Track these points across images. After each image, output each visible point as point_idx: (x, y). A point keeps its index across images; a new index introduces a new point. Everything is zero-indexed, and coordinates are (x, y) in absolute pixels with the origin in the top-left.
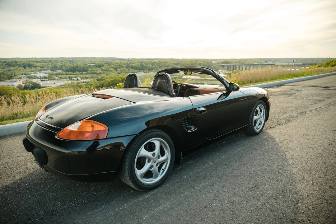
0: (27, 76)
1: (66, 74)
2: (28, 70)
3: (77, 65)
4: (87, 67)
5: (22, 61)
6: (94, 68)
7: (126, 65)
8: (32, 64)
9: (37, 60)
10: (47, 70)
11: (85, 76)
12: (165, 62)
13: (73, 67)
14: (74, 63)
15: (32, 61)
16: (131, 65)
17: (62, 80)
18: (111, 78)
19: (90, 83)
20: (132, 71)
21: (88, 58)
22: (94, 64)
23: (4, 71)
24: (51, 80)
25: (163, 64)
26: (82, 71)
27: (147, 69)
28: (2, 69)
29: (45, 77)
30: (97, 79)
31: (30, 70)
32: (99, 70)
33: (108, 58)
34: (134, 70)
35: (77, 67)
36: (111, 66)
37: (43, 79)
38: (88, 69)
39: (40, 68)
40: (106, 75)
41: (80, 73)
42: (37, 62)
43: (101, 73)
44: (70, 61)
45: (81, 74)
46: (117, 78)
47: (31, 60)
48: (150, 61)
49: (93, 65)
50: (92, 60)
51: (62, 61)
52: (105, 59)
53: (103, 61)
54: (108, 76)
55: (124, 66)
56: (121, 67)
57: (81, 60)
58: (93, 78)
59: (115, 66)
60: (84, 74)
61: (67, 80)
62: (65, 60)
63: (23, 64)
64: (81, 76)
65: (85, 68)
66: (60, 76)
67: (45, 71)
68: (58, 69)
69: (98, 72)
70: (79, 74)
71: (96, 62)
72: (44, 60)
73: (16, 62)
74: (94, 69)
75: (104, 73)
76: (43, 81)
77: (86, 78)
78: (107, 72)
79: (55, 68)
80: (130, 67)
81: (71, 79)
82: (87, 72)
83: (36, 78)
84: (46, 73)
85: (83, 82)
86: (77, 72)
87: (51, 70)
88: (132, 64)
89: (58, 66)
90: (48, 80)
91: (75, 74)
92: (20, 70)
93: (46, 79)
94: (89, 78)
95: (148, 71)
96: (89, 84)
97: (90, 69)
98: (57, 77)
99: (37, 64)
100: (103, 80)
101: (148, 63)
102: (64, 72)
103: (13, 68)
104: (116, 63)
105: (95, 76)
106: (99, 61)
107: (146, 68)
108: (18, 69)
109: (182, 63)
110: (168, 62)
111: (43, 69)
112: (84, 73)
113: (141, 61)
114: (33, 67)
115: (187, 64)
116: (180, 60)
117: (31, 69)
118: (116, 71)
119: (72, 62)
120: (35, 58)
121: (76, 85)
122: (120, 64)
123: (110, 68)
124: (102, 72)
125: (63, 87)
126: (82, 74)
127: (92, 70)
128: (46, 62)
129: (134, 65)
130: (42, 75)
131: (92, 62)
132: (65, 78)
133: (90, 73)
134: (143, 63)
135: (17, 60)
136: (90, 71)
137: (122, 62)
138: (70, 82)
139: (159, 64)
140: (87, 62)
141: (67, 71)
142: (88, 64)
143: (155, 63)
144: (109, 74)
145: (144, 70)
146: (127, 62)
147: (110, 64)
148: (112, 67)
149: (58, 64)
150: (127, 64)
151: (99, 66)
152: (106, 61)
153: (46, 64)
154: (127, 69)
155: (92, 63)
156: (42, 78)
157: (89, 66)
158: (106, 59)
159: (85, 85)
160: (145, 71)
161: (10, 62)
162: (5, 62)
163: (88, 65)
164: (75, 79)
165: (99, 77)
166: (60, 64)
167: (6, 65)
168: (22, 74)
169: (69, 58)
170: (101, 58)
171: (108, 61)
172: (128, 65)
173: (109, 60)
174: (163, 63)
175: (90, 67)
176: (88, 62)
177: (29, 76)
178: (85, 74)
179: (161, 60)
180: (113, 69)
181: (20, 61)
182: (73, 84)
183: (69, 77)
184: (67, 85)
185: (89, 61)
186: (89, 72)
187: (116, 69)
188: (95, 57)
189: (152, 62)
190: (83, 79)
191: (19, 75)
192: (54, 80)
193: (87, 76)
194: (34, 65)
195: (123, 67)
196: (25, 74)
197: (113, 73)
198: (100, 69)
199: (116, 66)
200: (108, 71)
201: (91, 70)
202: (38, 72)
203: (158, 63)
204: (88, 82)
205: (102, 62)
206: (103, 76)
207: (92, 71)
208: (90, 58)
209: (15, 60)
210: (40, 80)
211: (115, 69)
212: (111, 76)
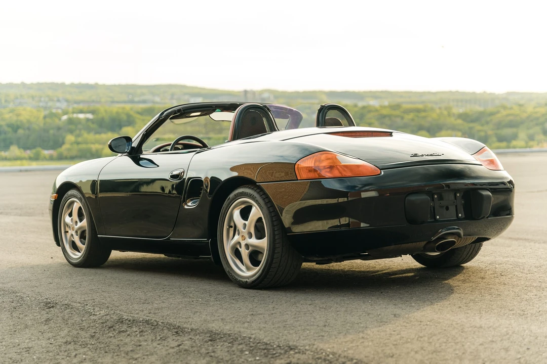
3: (15, 118)
4: (59, 129)
6: (89, 130)
12: (418, 111)
14: (4, 107)
21: (63, 85)
22: (90, 116)
25: (411, 116)
26: (34, 147)
33: (152, 89)
35: (15, 128)
38: (64, 138)
41: (28, 152)
45: (31, 159)
49: (88, 120)
50: (80, 98)
53: (132, 102)
57: (33, 97)
60: (45, 159)
65: (51, 132)
71: (98, 106)
74: (91, 137)
82: (60, 150)
86: (15, 150)
91: (6, 159)
97: (70, 138)
106: (113, 102)
109: (504, 113)
110: (432, 109)
112: (46, 153)
115: (524, 115)
116: (493, 98)
126: (36, 158)
127: (80, 139)
131: (81, 106)
133: (74, 153)
136: (72, 144)
139: (389, 116)
140: (58, 104)
142: (65, 113)
143: (370, 111)
152: (144, 102)
155: (81, 112)
157: (71, 121)
158: (143, 94)
163: (65, 117)
170: (120, 86)
171: (154, 102)
173: (157, 99)
174: (408, 111)
175: (73, 127)
176: (64, 105)
178: (51, 159)
179: (399, 100)
185: (67, 101)
186: (69, 150)
189: (356, 106)
201: (78, 143)
203: (385, 112)
205: (128, 107)
207: (83, 146)
208: (72, 85)
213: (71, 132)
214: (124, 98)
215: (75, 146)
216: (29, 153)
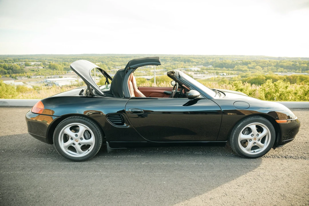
0: (185, 69)
1: (215, 70)
2: (187, 65)
3: (225, 62)
4: (234, 64)
5: (184, 57)
6: (241, 65)
7: (275, 64)
8: (190, 60)
9: (195, 57)
10: (200, 65)
11: (230, 72)
13: (222, 64)
14: (224, 60)
15: (191, 58)
16: (281, 64)
17: (210, 74)
18: (255, 76)
19: (234, 79)
20: (280, 71)
21: (237, 55)
22: (241, 62)
23: (171, 64)
24: (202, 73)
27: (301, 69)
28: (170, 62)
29: (198, 71)
30: (241, 76)
31: (188, 65)
32: (245, 68)
34: (284, 69)
35: (225, 64)
36: (258, 64)
37: (196, 73)
39: (195, 63)
40: (252, 73)
42: (194, 58)
43: (246, 71)
44: (220, 58)
45: (227, 70)
46: (261, 76)
47: (191, 56)
48: (307, 60)
49: (241, 63)
50: (240, 58)
51: (213, 58)
52: (253, 57)
54: (252, 74)
55: (273, 64)
56: (269, 65)
57: (230, 58)
58: (237, 75)
59: (262, 64)
60: (230, 70)
61: (215, 75)
62: (216, 58)
63: (184, 59)
64: (228, 72)
65: (232, 65)
66: (209, 71)
67: (199, 66)
68: (209, 65)
69: (244, 69)
70: (226, 70)
71: (243, 60)
72: (200, 56)
73: (180, 58)
74: (241, 66)
75: (249, 71)
76: (196, 74)
77: (231, 74)
78: (253, 69)
79: (207, 64)
80: (279, 66)
81: (218, 74)
82: (233, 68)
83: (191, 71)
84: (199, 68)
85: (228, 78)
86: (224, 68)
87: (204, 65)
88: (283, 63)
89: (210, 62)
90: (199, 74)
91: (222, 70)
92: (182, 64)
93: (198, 73)
94: (234, 74)
95: (301, 71)
96: (232, 80)
97: (236, 66)
98: (207, 71)
99: (194, 60)
100: (246, 77)
101: (303, 62)
102: (214, 67)
103: (177, 62)
104: (265, 61)
105: (240, 73)
106: (247, 59)
107: (299, 68)
108: (180, 63)
111: (198, 64)
112: (230, 69)
113: (295, 60)
114: (191, 62)
117: (189, 63)
118: (263, 69)
119: (222, 59)
120: (194, 55)
121: (221, 80)
122: (268, 62)
123: (257, 66)
124: (248, 69)
125: (210, 80)
126: (228, 70)
127: (238, 67)
128: (201, 59)
129: (285, 64)
130: (196, 69)
132: (213, 73)
133: (236, 69)
134: (296, 62)
135: (181, 56)
136: (236, 67)
137: (271, 60)
138: (216, 76)
140: (235, 59)
141: (216, 66)
142: (236, 61)
144: (254, 72)
145: (296, 70)
146: (278, 61)
147: (258, 62)
148: (260, 66)
149: (210, 61)
150: (277, 62)
151: (246, 64)
152: (254, 59)
153: (201, 60)
154: (275, 68)
155: (239, 61)
156: (196, 71)
157: (237, 63)
159: (228, 80)
160: (298, 71)
161: (176, 58)
162: (173, 57)
163: (236, 62)
164: (222, 74)
165: (244, 74)
166: (211, 60)
167: (173, 59)
168: (182, 68)
169: (220, 56)
170: (249, 56)
172: (277, 64)
173: (257, 59)
176: (236, 60)
177: (187, 69)
178: (232, 70)
180: (260, 67)
181: (182, 57)
182: (219, 78)
183: (217, 72)
184: (214, 79)
185: (237, 59)
186: (235, 69)
187: (263, 67)
188: (243, 55)
190: (228, 74)
191: (180, 68)
192: (204, 73)
193: (233, 72)
194: (192, 61)
195: (271, 65)
196: (184, 68)
197: (259, 71)
198: (246, 66)
199: (264, 64)
200: (255, 69)
202: (194, 66)
204: (232, 78)
205: (250, 60)
206: (247, 73)
207: (239, 68)
208: (239, 55)
209: (179, 56)
210: (193, 73)
211: (261, 67)
212: (256, 74)
213: (237, 65)
214: (250, 58)
215: (237, 68)
216: (227, 69)
